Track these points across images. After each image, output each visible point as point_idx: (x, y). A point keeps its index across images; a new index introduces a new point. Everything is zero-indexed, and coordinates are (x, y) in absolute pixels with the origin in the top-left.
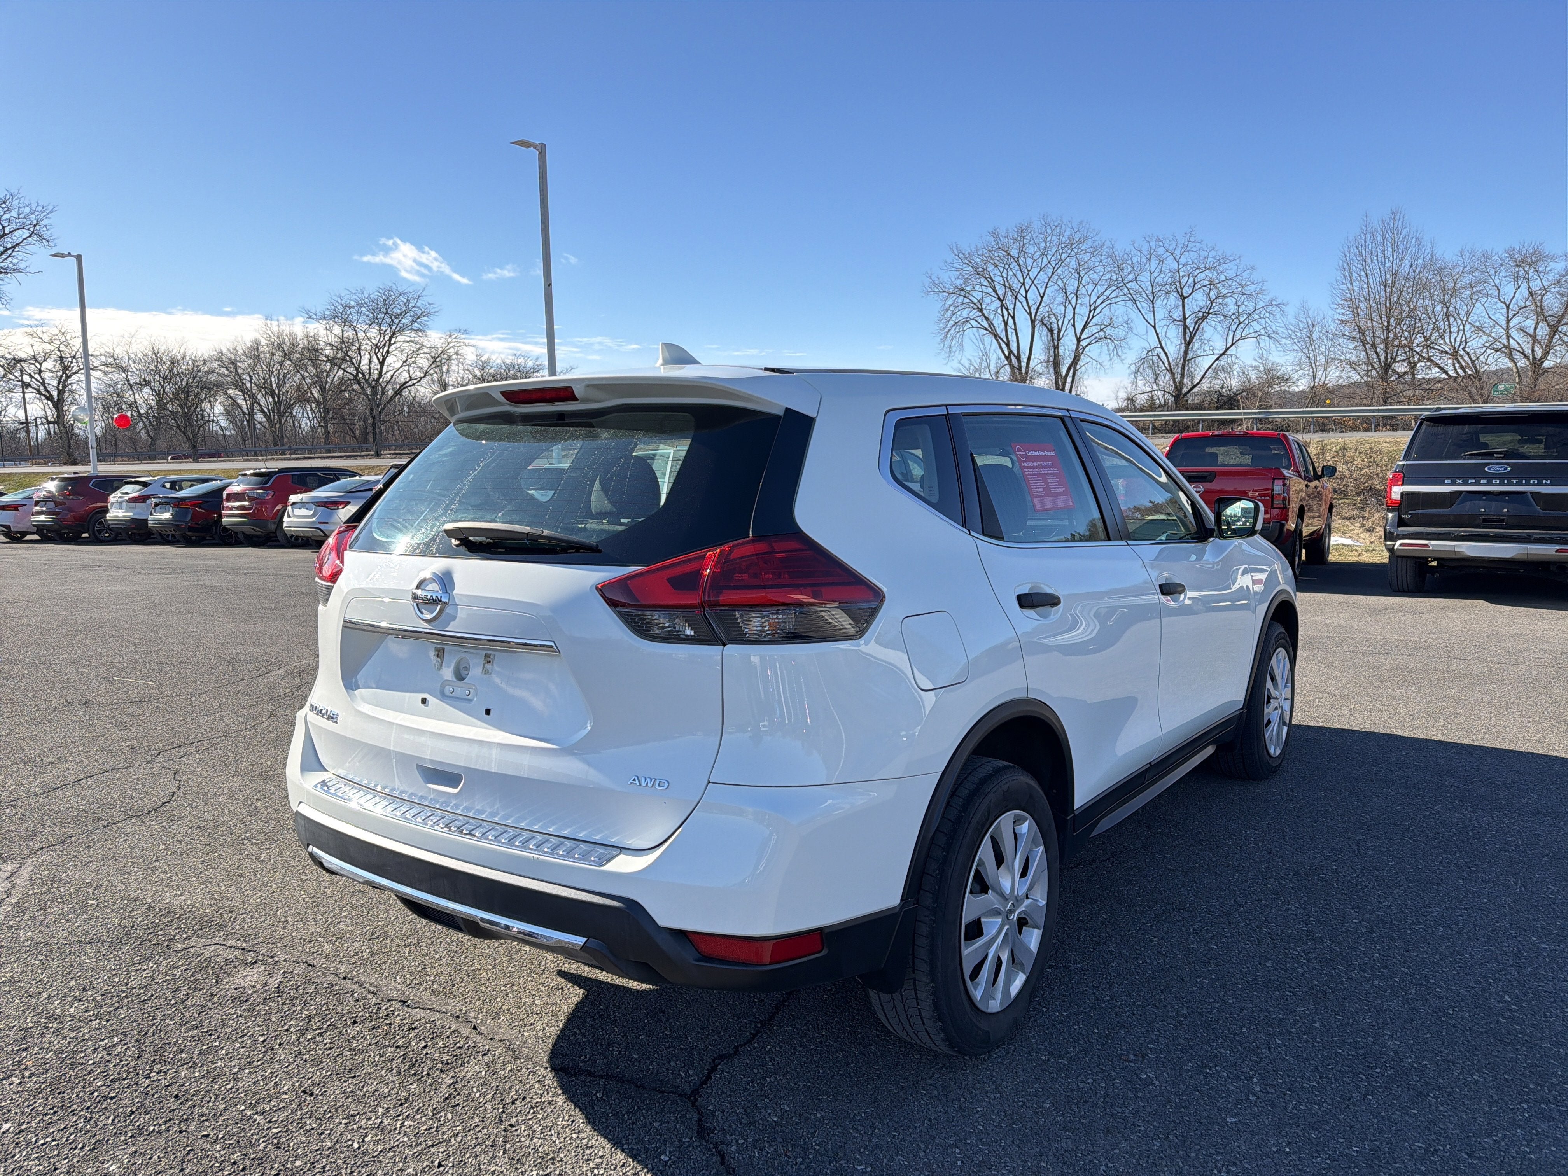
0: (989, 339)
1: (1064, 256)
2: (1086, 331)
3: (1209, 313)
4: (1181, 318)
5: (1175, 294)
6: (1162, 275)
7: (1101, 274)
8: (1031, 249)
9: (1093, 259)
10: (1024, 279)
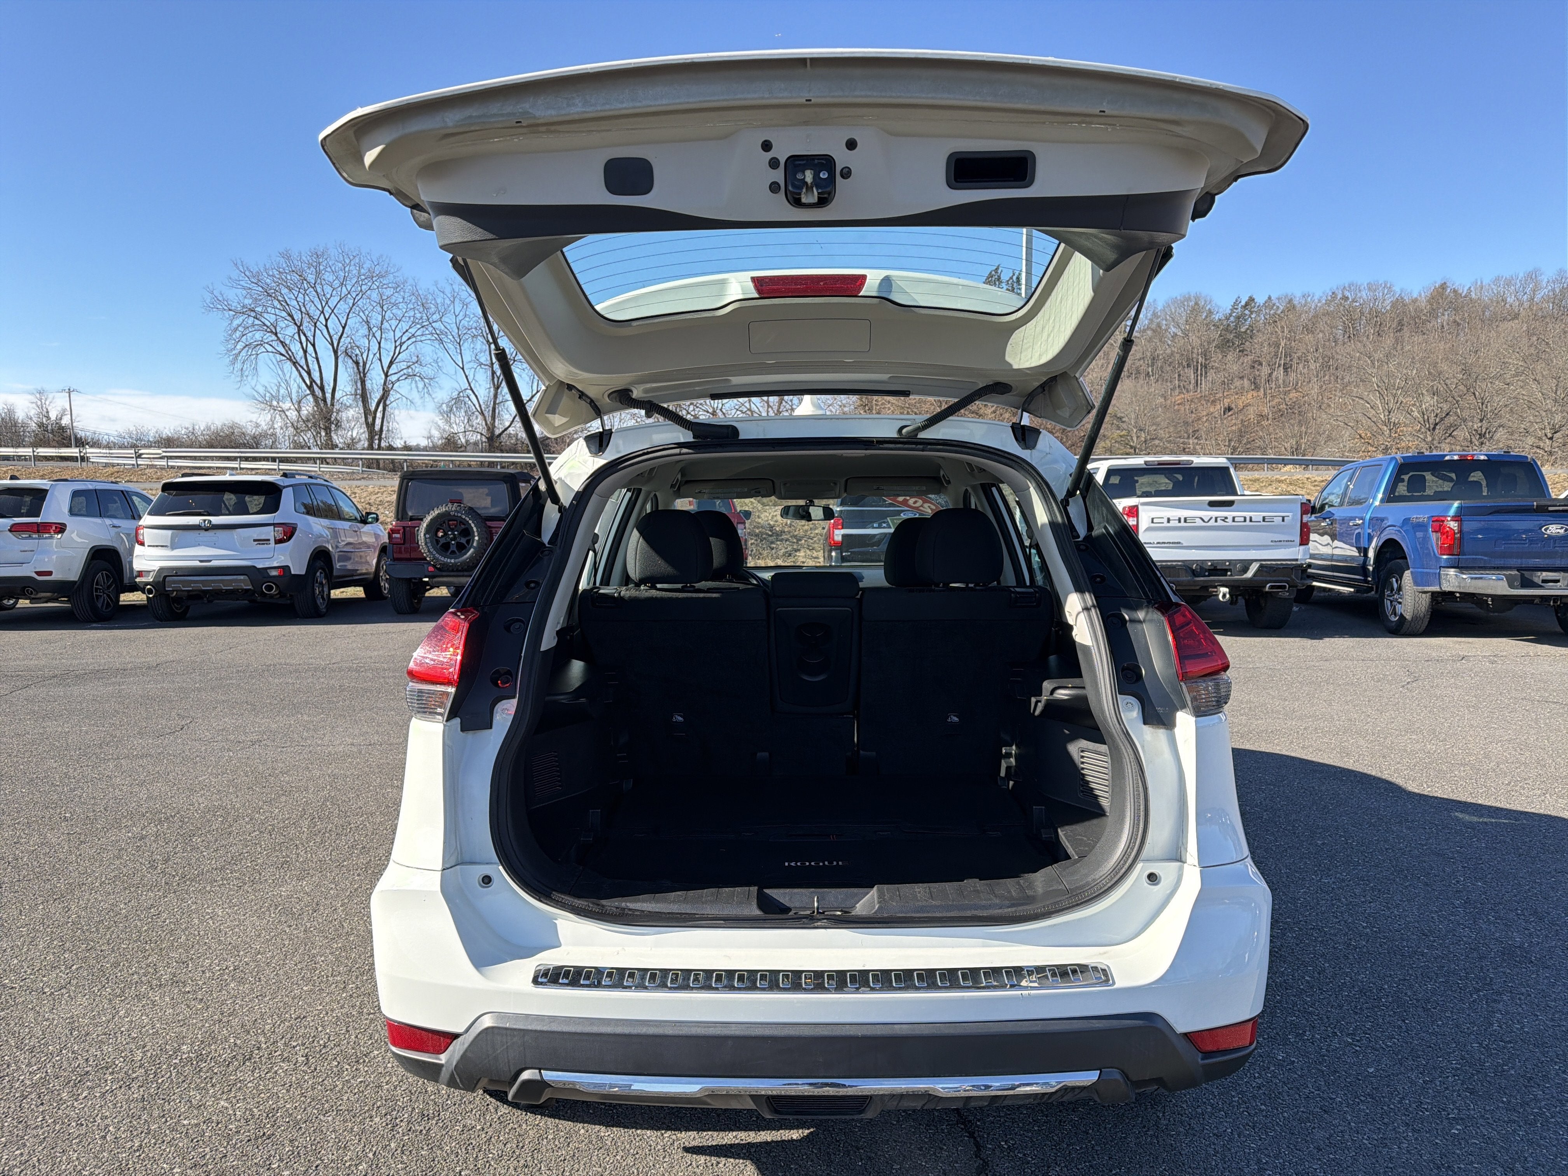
0: (288, 365)
1: (364, 287)
2: (394, 366)
3: (514, 361)
4: (489, 362)
5: (481, 339)
6: (467, 319)
7: (404, 310)
8: (328, 277)
9: (396, 295)
10: (323, 308)
